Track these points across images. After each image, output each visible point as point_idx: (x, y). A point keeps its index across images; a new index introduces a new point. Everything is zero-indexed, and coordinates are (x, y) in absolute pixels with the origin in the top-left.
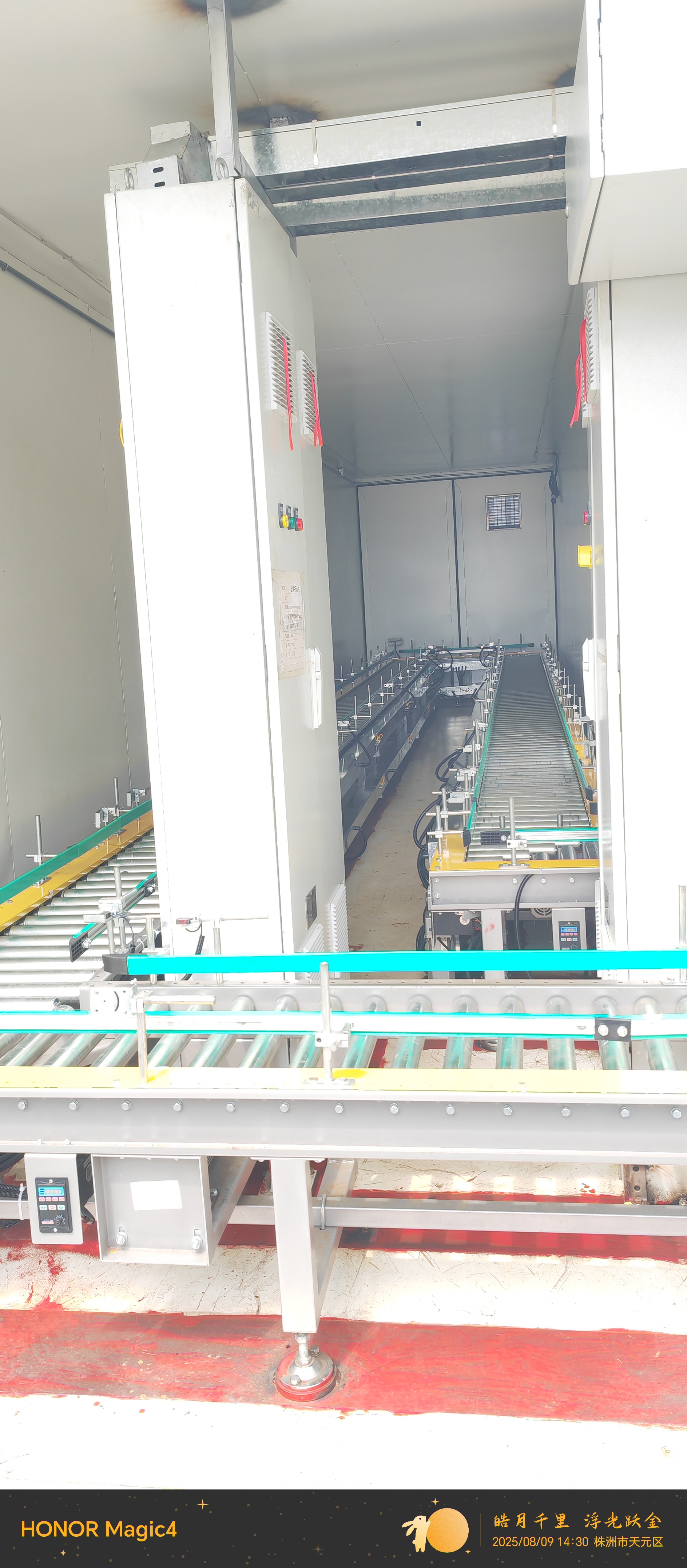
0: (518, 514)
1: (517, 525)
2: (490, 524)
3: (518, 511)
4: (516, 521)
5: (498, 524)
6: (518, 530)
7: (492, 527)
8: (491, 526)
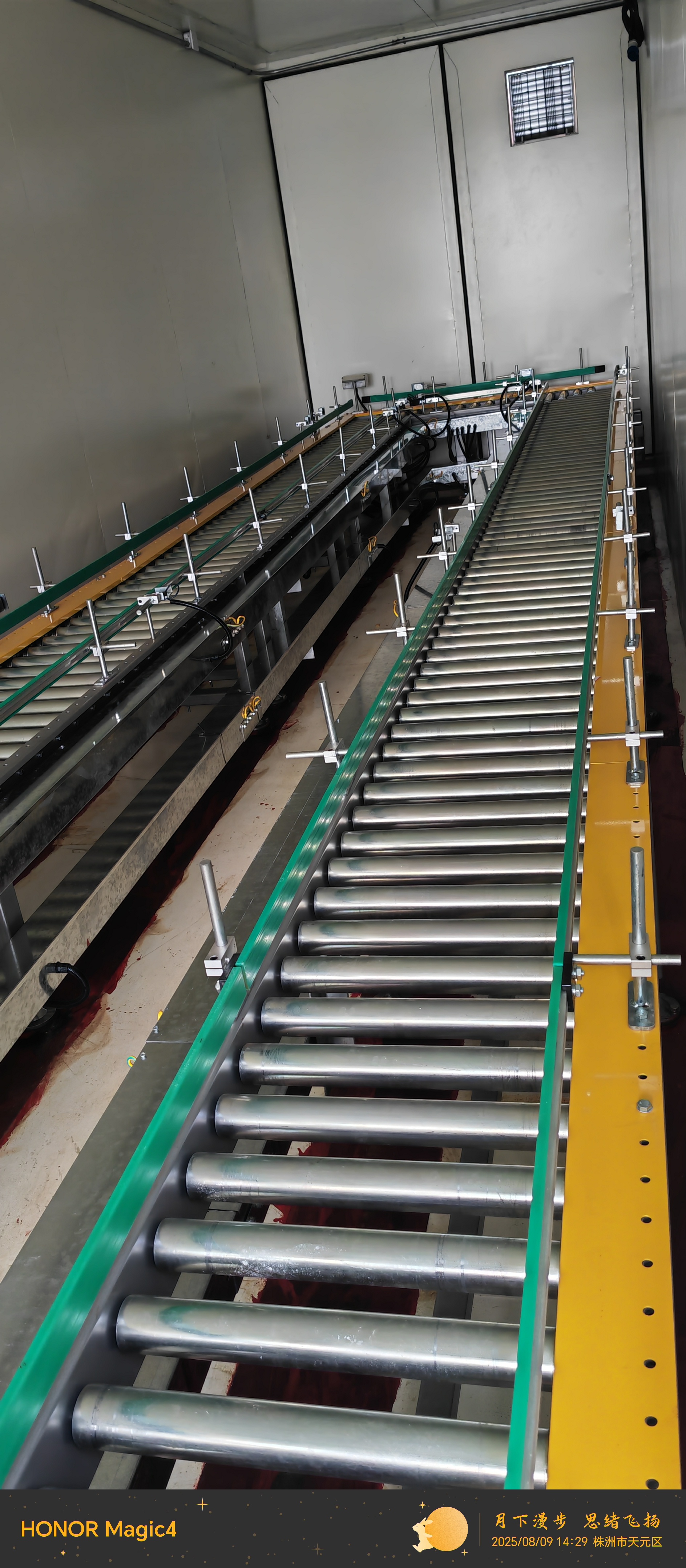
0: (570, 103)
1: (568, 128)
2: (516, 132)
3: (570, 98)
4: (566, 119)
5: (531, 129)
6: (572, 137)
7: (521, 136)
8: (518, 134)
